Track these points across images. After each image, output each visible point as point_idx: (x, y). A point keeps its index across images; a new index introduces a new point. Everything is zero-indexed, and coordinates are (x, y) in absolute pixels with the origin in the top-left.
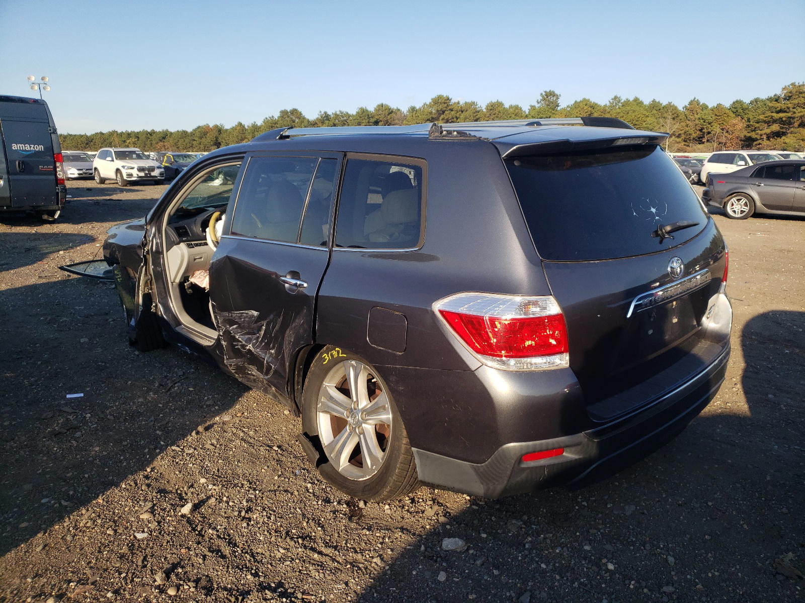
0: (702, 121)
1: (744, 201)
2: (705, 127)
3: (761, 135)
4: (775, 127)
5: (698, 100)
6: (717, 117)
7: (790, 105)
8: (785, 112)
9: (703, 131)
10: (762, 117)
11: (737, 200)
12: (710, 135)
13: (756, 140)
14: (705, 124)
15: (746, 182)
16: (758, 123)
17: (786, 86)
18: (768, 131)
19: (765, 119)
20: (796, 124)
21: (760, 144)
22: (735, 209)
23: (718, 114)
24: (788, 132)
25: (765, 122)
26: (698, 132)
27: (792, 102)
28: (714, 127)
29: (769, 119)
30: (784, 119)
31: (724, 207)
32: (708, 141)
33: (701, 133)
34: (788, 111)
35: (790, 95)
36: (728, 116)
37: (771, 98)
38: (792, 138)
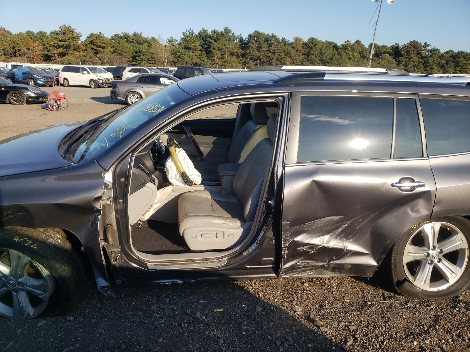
0: (13, 42)
1: (136, 96)
2: (16, 46)
3: (54, 54)
4: (61, 50)
5: (4, 28)
6: (22, 41)
7: (66, 38)
8: (64, 41)
9: (15, 49)
10: (52, 43)
11: (133, 95)
12: (20, 52)
13: (52, 57)
14: (15, 44)
15: (135, 86)
16: (50, 46)
17: (60, 26)
18: (58, 52)
19: (54, 44)
20: (72, 49)
21: (55, 59)
22: (132, 101)
23: (22, 39)
24: (68, 53)
25: (54, 46)
26: (12, 49)
27: (66, 36)
28: (21, 46)
29: (56, 45)
30: (65, 46)
31: (126, 100)
32: (20, 55)
33: (14, 50)
34: (65, 41)
35: (64, 32)
36: (28, 40)
37: (53, 32)
38: (71, 57)
